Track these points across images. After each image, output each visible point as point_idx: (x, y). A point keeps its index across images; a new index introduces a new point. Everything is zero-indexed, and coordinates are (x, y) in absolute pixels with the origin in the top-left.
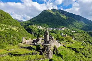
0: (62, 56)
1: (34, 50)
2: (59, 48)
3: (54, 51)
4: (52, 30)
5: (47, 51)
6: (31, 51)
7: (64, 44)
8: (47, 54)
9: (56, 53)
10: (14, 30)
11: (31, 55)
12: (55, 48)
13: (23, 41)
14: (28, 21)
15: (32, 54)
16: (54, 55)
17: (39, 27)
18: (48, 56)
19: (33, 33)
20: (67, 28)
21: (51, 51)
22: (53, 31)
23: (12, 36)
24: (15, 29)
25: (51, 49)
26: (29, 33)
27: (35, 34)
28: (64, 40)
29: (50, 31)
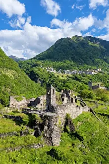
0: (81, 139)
1: (24, 124)
2: (79, 119)
3: (65, 126)
4: (74, 74)
5: (48, 128)
6: (19, 128)
7: (93, 106)
8: (48, 136)
9: (69, 130)
10: (7, 77)
11: (17, 135)
12: (68, 120)
13: (11, 104)
14: (31, 59)
15: (19, 134)
16: (67, 133)
17: (51, 70)
18: (50, 139)
19: (40, 80)
20: (103, 71)
21: (56, 129)
22: (76, 77)
23: (4, 87)
24: (10, 74)
25: (57, 123)
26: (32, 80)
27: (44, 82)
28: (92, 98)
29: (69, 77)
